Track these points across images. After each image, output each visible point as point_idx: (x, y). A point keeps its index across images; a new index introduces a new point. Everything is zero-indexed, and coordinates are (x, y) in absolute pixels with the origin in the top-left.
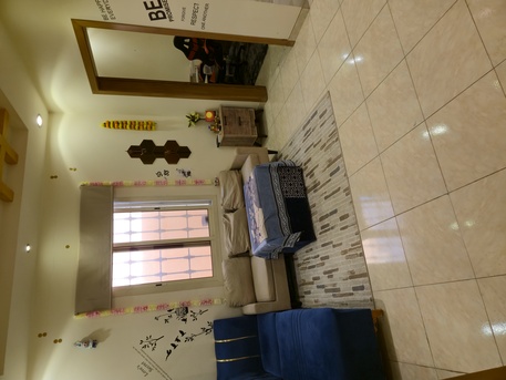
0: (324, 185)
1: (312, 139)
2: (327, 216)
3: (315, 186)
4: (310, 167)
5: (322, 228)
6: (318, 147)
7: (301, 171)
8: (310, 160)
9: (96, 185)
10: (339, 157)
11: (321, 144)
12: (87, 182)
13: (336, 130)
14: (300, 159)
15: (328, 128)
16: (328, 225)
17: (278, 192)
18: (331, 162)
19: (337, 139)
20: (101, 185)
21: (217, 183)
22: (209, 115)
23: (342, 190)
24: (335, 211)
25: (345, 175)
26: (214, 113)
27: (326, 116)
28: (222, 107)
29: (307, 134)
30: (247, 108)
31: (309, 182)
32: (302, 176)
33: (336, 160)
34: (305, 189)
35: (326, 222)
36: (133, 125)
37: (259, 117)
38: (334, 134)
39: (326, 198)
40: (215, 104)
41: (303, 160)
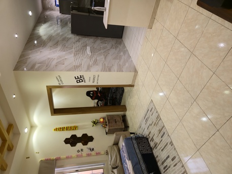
0: (160, 143)
1: (149, 122)
2: (165, 161)
3: (156, 145)
4: (151, 136)
5: (164, 168)
6: (153, 125)
7: (147, 139)
8: (150, 132)
9: (48, 160)
10: (163, 127)
11: (154, 123)
12: (43, 159)
13: (159, 115)
14: (146, 133)
15: (155, 115)
16: (167, 166)
17: (138, 151)
18: (160, 131)
19: (160, 119)
20: (50, 160)
21: (107, 153)
22: (102, 120)
23: (168, 144)
24: (168, 157)
25: (168, 135)
26: (104, 119)
27: (153, 110)
28: (107, 116)
29: (147, 121)
30: (118, 115)
31: (152, 144)
32: (148, 142)
33: (162, 129)
34: (151, 148)
35: (165, 164)
36: (67, 129)
37: (124, 118)
38: (158, 117)
39: (162, 150)
40: (104, 114)
41: (147, 133)
